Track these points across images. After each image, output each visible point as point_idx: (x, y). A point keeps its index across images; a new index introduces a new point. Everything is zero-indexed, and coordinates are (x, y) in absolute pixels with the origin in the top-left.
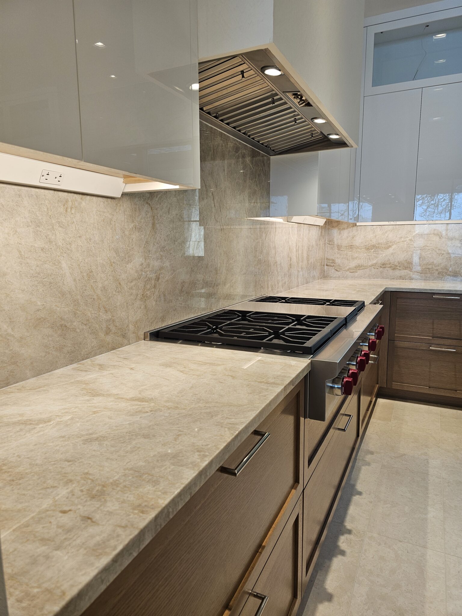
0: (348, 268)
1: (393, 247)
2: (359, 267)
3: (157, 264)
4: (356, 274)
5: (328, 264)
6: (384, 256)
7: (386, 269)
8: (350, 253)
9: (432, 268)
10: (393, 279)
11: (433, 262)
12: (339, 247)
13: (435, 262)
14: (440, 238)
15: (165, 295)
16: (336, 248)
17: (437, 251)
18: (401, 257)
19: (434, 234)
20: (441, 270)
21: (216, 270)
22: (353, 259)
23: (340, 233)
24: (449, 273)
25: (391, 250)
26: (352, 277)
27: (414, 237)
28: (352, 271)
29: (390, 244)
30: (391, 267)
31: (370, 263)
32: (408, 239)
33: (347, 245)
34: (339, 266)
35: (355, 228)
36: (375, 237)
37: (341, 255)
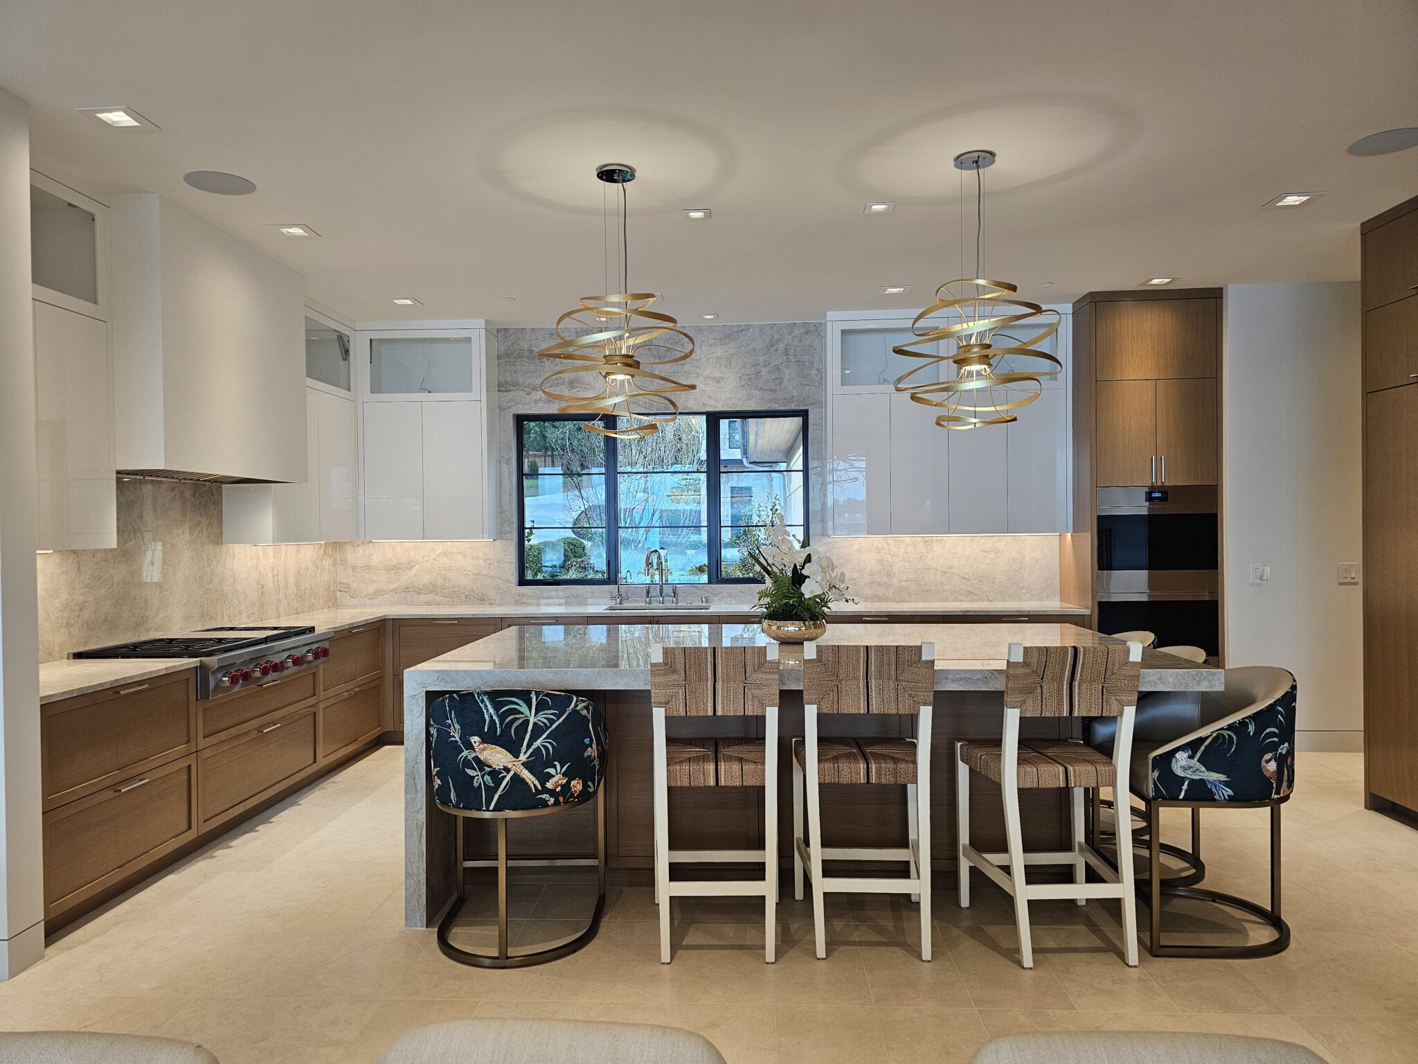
0: (365, 593)
1: (417, 567)
2: (378, 592)
3: (81, 598)
4: (376, 601)
5: (342, 589)
6: (406, 578)
7: (409, 594)
8: (367, 576)
9: (459, 591)
10: (419, 605)
11: (459, 585)
12: (354, 568)
13: (461, 583)
14: (464, 557)
15: (88, 624)
16: (350, 569)
17: (463, 571)
18: (426, 579)
19: (458, 553)
20: (468, 593)
21: (146, 601)
22: (372, 582)
23: (354, 550)
24: (476, 596)
25: (414, 571)
26: (371, 605)
27: (438, 555)
28: (370, 597)
29: (413, 564)
30: (415, 591)
31: (392, 587)
32: (431, 558)
33: (363, 565)
34: (355, 591)
35: (371, 545)
36: (396, 555)
37: (356, 578)
